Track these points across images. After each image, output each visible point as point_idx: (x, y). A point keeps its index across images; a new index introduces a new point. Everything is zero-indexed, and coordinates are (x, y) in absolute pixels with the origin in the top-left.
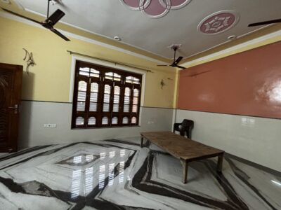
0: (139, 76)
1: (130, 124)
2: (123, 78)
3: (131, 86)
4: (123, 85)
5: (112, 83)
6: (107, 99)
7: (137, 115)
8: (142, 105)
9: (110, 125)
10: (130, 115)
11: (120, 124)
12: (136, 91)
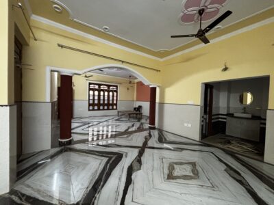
0: (116, 86)
1: (113, 109)
2: (109, 88)
3: (113, 91)
4: (109, 91)
5: (104, 91)
6: (102, 98)
7: (116, 105)
8: (118, 99)
9: (104, 109)
10: (113, 105)
11: (108, 109)
12: (115, 94)
